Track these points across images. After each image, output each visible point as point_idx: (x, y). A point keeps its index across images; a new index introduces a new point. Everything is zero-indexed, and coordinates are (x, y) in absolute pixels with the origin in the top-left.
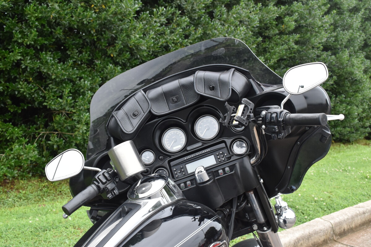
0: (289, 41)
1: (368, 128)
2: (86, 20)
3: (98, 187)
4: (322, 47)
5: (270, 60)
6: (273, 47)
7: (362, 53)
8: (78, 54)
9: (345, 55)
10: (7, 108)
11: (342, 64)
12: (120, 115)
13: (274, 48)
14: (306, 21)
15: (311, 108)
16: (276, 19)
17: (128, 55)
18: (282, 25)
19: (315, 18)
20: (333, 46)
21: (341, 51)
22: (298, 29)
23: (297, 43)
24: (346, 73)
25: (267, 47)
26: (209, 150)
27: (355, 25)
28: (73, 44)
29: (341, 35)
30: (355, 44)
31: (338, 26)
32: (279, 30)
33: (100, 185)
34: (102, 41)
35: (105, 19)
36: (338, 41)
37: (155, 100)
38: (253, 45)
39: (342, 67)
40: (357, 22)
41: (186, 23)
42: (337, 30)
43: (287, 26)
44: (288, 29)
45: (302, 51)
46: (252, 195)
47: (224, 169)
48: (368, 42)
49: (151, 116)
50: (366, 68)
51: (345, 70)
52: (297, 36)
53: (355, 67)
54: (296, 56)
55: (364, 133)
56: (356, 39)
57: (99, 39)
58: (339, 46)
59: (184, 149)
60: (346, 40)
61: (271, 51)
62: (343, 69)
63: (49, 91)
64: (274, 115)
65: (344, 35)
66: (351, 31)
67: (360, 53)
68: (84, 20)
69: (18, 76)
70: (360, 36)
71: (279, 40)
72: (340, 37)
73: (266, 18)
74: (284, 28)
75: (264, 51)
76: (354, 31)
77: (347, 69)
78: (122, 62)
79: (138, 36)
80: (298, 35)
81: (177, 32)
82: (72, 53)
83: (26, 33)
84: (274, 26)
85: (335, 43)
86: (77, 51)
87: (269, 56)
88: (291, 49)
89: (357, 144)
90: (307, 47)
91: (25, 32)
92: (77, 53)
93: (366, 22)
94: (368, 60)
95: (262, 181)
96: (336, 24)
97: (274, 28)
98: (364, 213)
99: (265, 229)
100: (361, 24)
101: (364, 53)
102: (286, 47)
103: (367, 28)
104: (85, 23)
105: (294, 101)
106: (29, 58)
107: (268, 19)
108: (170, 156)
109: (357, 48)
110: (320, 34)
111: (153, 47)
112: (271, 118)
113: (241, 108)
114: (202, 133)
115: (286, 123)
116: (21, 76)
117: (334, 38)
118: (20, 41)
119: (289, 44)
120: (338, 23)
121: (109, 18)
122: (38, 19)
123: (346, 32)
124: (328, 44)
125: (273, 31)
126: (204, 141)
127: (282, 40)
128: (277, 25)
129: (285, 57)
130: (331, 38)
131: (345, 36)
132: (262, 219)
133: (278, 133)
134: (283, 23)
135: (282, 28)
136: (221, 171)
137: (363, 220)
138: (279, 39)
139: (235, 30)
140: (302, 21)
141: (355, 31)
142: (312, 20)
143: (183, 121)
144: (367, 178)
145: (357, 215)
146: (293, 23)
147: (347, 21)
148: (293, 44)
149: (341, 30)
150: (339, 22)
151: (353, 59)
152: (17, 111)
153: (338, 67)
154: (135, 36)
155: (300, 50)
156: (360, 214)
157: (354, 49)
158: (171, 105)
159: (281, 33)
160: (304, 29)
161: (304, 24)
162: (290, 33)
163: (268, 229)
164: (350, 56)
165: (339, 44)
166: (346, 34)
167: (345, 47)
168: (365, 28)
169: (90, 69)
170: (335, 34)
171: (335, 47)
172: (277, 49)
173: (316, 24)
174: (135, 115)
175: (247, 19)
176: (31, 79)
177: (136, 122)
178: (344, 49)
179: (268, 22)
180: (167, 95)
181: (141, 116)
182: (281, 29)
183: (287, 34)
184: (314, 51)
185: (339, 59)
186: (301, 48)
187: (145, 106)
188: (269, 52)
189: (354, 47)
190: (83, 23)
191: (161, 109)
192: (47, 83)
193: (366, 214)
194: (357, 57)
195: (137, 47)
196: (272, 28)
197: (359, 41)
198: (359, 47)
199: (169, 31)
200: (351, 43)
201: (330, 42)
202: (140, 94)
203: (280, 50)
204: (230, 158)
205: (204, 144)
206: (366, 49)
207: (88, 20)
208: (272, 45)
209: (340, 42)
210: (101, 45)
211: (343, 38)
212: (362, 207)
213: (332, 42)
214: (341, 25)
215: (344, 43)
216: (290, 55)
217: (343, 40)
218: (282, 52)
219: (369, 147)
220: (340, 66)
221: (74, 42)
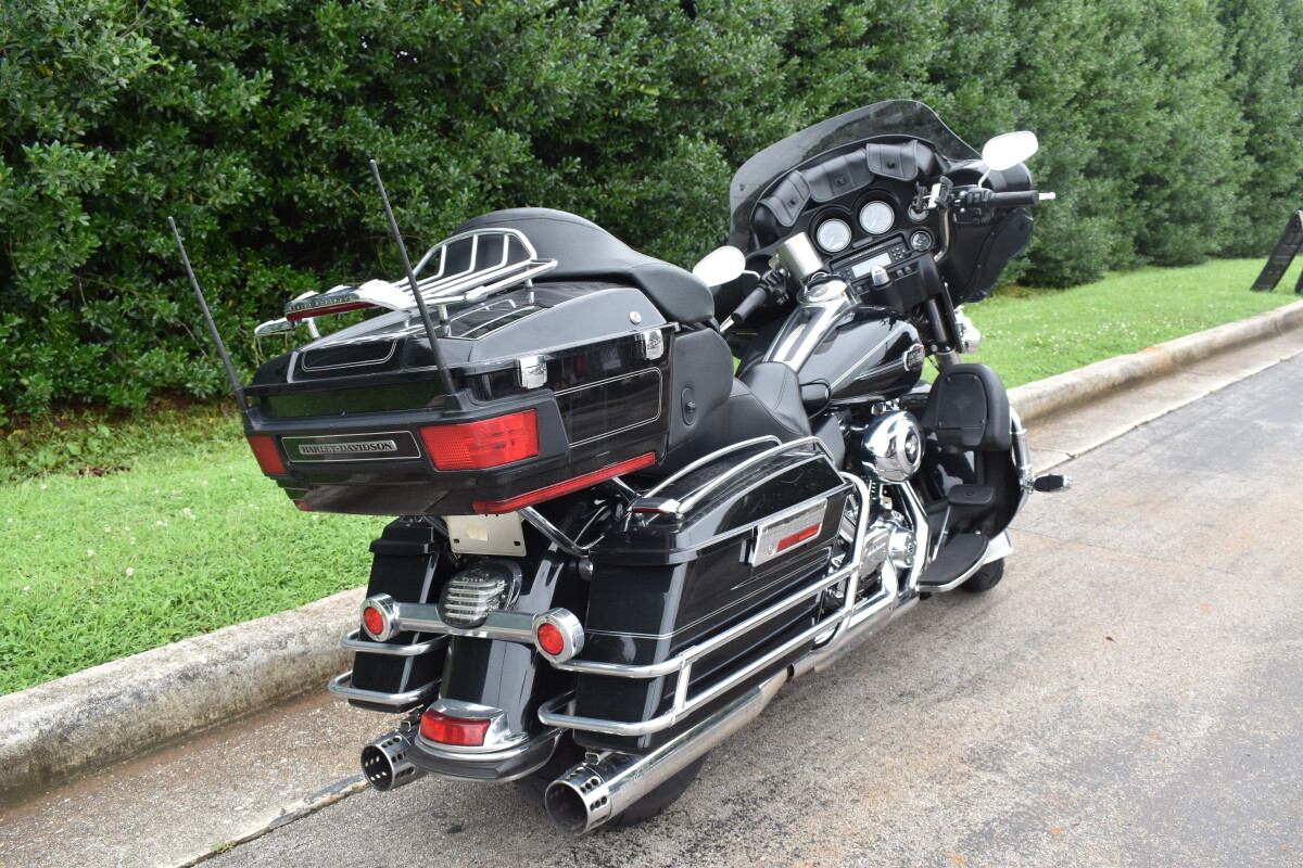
0: (855, 62)
1: (1025, 259)
2: (443, 33)
3: (767, 290)
4: (927, 74)
5: (817, 109)
6: (819, 77)
7: (1012, 85)
8: (419, 108)
9: (976, 91)
10: (273, 234)
11: (968, 112)
12: (773, 203)
13: (823, 78)
14: (890, 14)
15: (1010, 187)
16: (825, 11)
17: (531, 107)
18: (839, 25)
19: (909, 6)
20: (948, 70)
21: (965, 82)
22: (874, 34)
23: (870, 65)
24: (977, 133)
25: (807, 78)
26: (881, 246)
27: (995, 21)
28: (409, 86)
29: (965, 43)
30: (997, 65)
31: (958, 23)
32: (832, 37)
33: (770, 287)
34: (474, 76)
35: (486, 29)
36: (959, 59)
37: (816, 182)
38: (778, 74)
39: (968, 118)
40: (1001, 11)
41: (642, 30)
42: (957, 32)
43: (849, 27)
44: (852, 34)
45: (883, 85)
46: (933, 304)
47: (903, 269)
48: (1025, 59)
49: (811, 204)
50: (1021, 120)
51: (975, 125)
52: (873, 51)
53: (997, 119)
54: (870, 95)
55: (1016, 270)
56: (999, 53)
57: (466, 74)
58: (961, 71)
59: (850, 246)
60: (977, 56)
61: (815, 86)
62: (972, 123)
63: (367, 192)
64: (977, 196)
65: (971, 44)
66: (987, 34)
67: (1008, 84)
68: (438, 32)
69: (296, 162)
70: (1007, 45)
71: (832, 61)
72: (963, 49)
73: (805, 12)
74: (843, 32)
75: (798, 87)
76: (993, 34)
77: (979, 123)
78: (517, 122)
79: (553, 64)
80: (875, 49)
81: (626, 52)
82: (406, 107)
83: (316, 67)
84: (819, 28)
85: (951, 63)
86: (417, 101)
87: (812, 99)
88: (860, 81)
89: (1002, 297)
90: (893, 75)
91: (314, 64)
92: (417, 105)
93: (1021, 12)
94: (1025, 102)
95: (946, 284)
96: (953, 17)
97: (820, 32)
98: (1039, 397)
99: (948, 349)
100: (1010, 17)
101: (1016, 84)
102: (850, 75)
103: (1022, 25)
104: (441, 38)
105: (991, 180)
106: (320, 121)
107: (809, 12)
108: (830, 257)
109: (1001, 73)
110: (921, 42)
111: (581, 87)
112: (974, 199)
113: (936, 188)
114: (870, 225)
115: (991, 203)
116: (304, 162)
117: (949, 52)
118: (305, 84)
119: (854, 69)
120: (958, 15)
121: (494, 28)
122: (342, 34)
123: (977, 36)
124: (937, 66)
125: (820, 41)
126: (875, 236)
127: (839, 61)
128: (826, 25)
129: (846, 100)
130: (944, 52)
131: (975, 45)
132: (943, 337)
133: (981, 217)
134: (839, 20)
135: (838, 31)
136: (899, 272)
137: (1039, 409)
138: (832, 57)
139: (746, 42)
140: (882, 16)
141: (996, 33)
142: (905, 11)
143: (847, 210)
144: (1038, 345)
145: (1028, 400)
146: (864, 20)
147: (978, 10)
148: (865, 69)
149: (965, 32)
150: (959, 12)
151: (993, 101)
152: (294, 239)
153: (959, 118)
154: (548, 66)
155: (879, 81)
156: (1033, 399)
157: (994, 77)
158: (835, 189)
159: (837, 44)
160: (887, 33)
161: (887, 22)
162: (858, 43)
163: (952, 349)
164: (986, 91)
165: (960, 65)
166: (976, 40)
167: (975, 71)
168: (1017, 25)
169: (446, 140)
170: (950, 42)
171: (952, 72)
172: (830, 81)
173: (913, 21)
174: (793, 203)
175: (767, 16)
176: (325, 166)
177: (795, 211)
178: (973, 77)
179: (810, 19)
180: (830, 177)
181: (799, 204)
182: (835, 34)
183: (848, 46)
184: (908, 83)
185: (963, 101)
186: (880, 77)
187: (804, 191)
188: (812, 88)
189: (995, 71)
190: (435, 39)
191: (824, 195)
192: (361, 175)
193: (1044, 400)
194: (1001, 96)
195: (549, 88)
196: (816, 33)
197: (1006, 57)
198: (1005, 71)
199: (608, 49)
200: (988, 60)
201: (942, 60)
202: (795, 176)
203: (836, 84)
204: (910, 255)
205: (874, 239)
206: (1020, 76)
207: (446, 33)
208: (817, 72)
209: (963, 61)
210: (470, 87)
211: (970, 52)
212: (1035, 388)
213: (947, 61)
214: (963, 19)
215: (972, 63)
216: (858, 95)
217: (969, 56)
218: (841, 89)
219: (1029, 300)
220: (963, 117)
221: (410, 81)
